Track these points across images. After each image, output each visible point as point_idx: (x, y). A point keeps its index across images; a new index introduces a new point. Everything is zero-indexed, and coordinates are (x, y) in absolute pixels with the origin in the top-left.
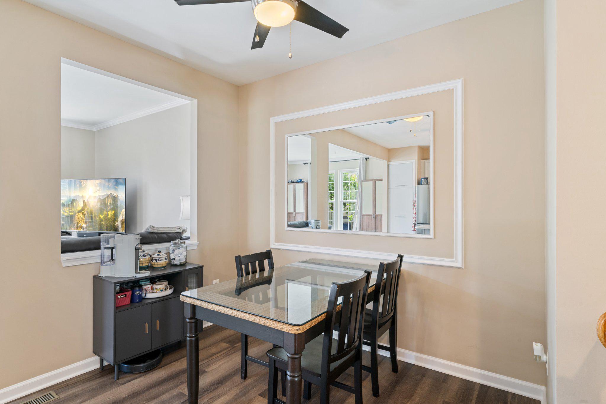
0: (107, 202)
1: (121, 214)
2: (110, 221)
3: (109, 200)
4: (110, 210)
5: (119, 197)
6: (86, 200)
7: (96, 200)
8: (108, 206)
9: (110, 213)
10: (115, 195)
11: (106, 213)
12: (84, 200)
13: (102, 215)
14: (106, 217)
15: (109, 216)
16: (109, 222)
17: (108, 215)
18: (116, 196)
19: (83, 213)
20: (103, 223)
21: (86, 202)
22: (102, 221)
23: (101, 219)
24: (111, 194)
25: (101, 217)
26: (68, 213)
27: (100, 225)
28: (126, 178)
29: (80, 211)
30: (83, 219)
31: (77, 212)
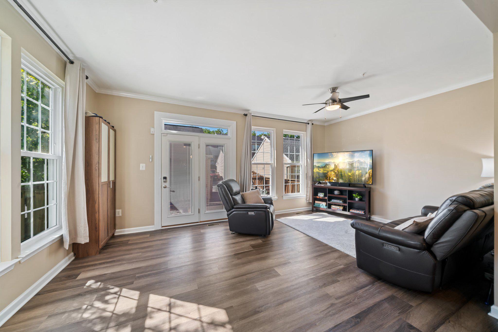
1: (368, 173)
2: (357, 177)
3: (357, 164)
4: (357, 170)
5: (366, 162)
6: (336, 165)
7: (346, 164)
8: (355, 167)
9: (357, 172)
10: (362, 161)
13: (350, 173)
14: (354, 175)
15: (357, 174)
17: (355, 173)
19: (334, 172)
20: (351, 178)
21: (337, 166)
22: (350, 176)
23: (350, 175)
24: (359, 160)
25: (350, 174)
26: (322, 171)
27: (348, 178)
28: (372, 150)
29: (332, 171)
30: (334, 175)
31: (329, 171)
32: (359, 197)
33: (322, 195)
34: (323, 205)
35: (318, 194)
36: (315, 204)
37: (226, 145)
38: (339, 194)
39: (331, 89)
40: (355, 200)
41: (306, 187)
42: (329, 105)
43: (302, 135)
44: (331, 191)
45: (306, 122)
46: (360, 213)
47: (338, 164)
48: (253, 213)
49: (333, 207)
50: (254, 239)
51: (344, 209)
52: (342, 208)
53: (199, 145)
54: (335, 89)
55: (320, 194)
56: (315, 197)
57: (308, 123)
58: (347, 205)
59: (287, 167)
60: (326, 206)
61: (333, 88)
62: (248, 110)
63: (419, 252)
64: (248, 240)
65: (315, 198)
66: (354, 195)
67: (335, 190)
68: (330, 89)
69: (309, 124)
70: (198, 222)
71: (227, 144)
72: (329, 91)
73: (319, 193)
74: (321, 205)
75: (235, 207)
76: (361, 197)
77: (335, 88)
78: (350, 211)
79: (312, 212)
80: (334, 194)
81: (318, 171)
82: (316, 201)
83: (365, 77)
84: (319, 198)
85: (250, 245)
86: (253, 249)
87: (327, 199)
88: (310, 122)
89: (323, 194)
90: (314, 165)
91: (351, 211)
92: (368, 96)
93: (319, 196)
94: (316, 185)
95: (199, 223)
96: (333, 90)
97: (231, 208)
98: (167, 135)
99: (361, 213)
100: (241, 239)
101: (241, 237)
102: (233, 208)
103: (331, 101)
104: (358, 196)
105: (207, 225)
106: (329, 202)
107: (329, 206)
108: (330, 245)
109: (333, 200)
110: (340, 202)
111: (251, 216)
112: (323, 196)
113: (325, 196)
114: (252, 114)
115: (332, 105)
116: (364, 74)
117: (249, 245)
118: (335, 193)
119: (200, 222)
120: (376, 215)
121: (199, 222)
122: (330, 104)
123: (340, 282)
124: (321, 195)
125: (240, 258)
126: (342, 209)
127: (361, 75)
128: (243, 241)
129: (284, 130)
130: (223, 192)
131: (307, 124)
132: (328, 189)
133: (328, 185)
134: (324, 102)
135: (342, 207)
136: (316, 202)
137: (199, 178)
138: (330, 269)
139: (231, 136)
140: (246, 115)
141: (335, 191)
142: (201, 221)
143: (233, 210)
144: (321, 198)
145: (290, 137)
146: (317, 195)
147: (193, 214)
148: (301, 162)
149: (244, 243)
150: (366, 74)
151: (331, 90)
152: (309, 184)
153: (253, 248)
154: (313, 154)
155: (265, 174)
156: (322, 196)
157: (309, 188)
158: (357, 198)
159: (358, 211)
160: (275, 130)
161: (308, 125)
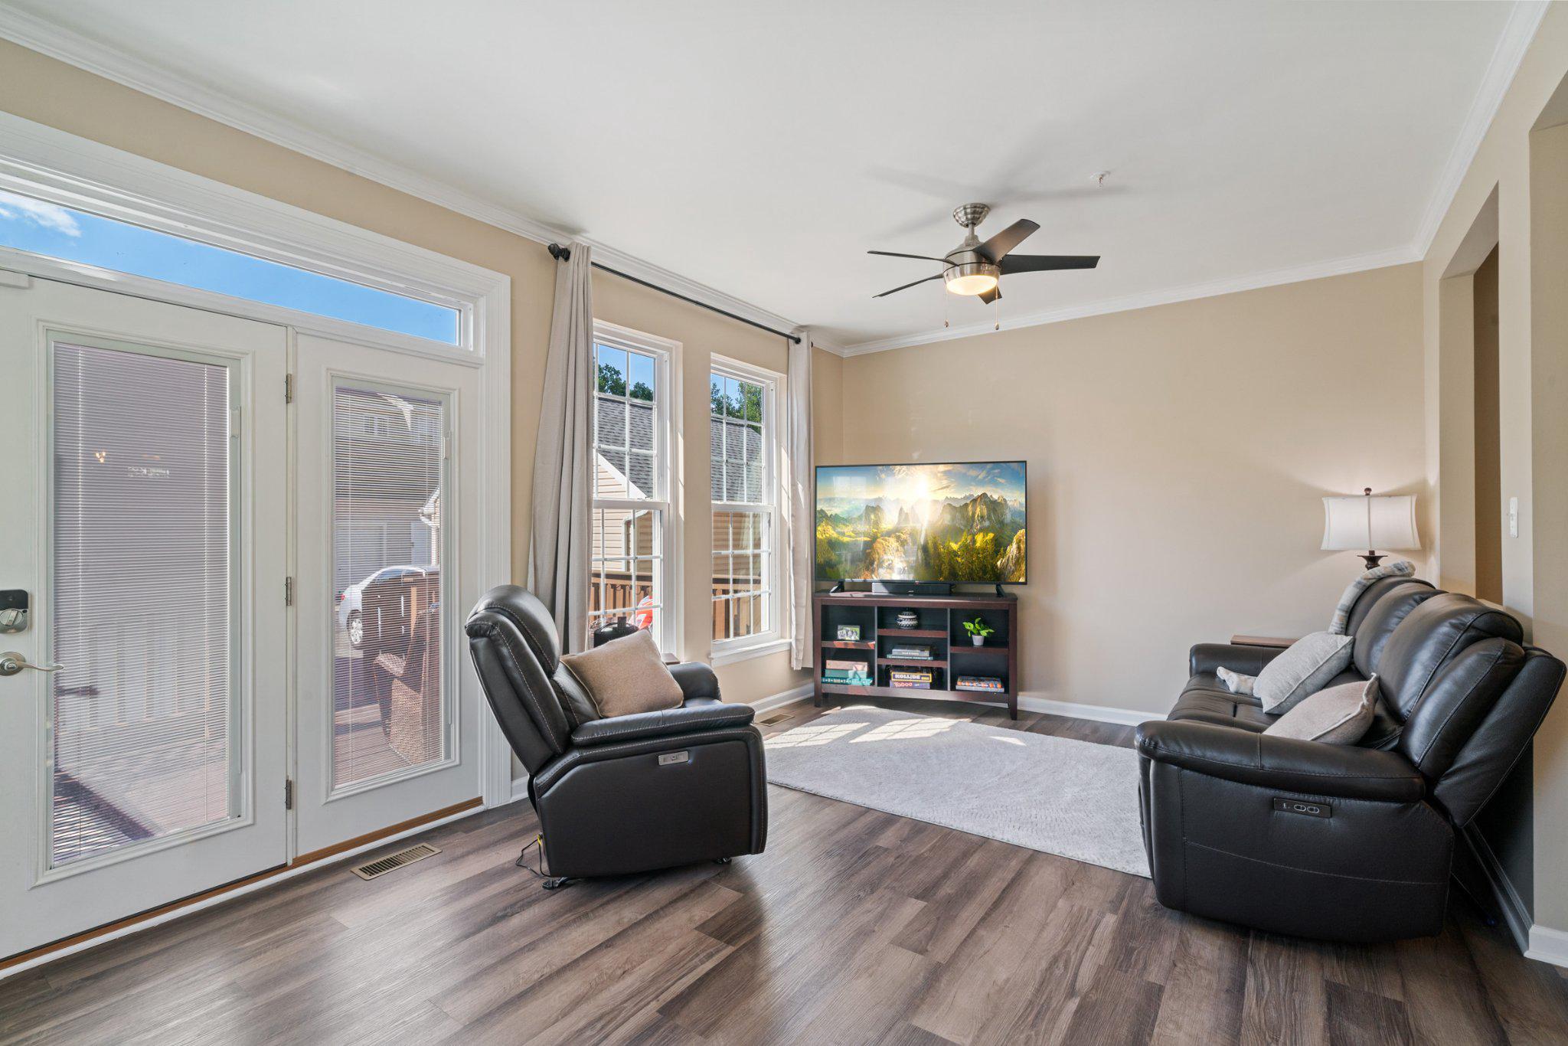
0: (970, 514)
1: (1015, 540)
2: (981, 556)
3: (978, 509)
4: (981, 530)
5: (1008, 502)
6: (905, 510)
7: (940, 508)
8: (973, 521)
9: (979, 538)
10: (995, 497)
11: (970, 537)
12: (901, 509)
13: (956, 543)
14: (969, 549)
15: (978, 544)
16: (978, 558)
17: (974, 541)
18: (999, 501)
19: (898, 538)
20: (959, 560)
21: (907, 514)
22: (956, 556)
23: (954, 551)
24: (984, 495)
25: (955, 546)
26: (850, 536)
27: (950, 564)
28: (1026, 462)
29: (889, 534)
30: (898, 550)
31: (879, 535)
32: (984, 633)
33: (852, 632)
34: (857, 675)
35: (839, 632)
36: (827, 673)
37: (454, 398)
38: (917, 627)
39: (969, 211)
40: (970, 643)
41: (796, 607)
42: (962, 274)
43: (768, 385)
44: (887, 614)
45: (787, 333)
46: (989, 690)
47: (912, 508)
48: (683, 757)
49: (897, 676)
50: (692, 891)
51: (938, 683)
52: (928, 679)
53: (288, 380)
54: (981, 213)
55: (845, 632)
56: (827, 644)
57: (796, 336)
58: (947, 666)
59: (628, 523)
60: (870, 674)
61: (974, 206)
62: (572, 230)
63: (1400, 811)
64: (666, 906)
65: (825, 649)
66: (969, 626)
67: (902, 610)
68: (965, 208)
69: (798, 341)
70: (283, 867)
71: (460, 390)
72: (960, 215)
73: (839, 627)
74: (851, 674)
75: (579, 739)
76: (991, 631)
77: (983, 208)
78: (957, 687)
79: (815, 710)
80: (899, 627)
81: (835, 535)
82: (828, 662)
83: (1105, 188)
84: (843, 647)
85: (701, 928)
86: (730, 949)
87: (873, 651)
88: (803, 336)
89: (857, 629)
90: (818, 508)
91: (961, 685)
92: (1090, 262)
93: (840, 637)
94: (832, 595)
95: (294, 867)
96: (974, 213)
97: (559, 749)
98: (31, 287)
99: (993, 690)
100: (628, 910)
101: (613, 895)
102: (569, 746)
103: (969, 257)
104: (984, 629)
105: (356, 869)
106: (884, 662)
107: (883, 677)
108: (998, 836)
109: (895, 651)
110: (922, 655)
111: (677, 770)
112: (858, 638)
113: (864, 636)
114: (594, 258)
115: (972, 273)
116: (1104, 178)
117: (696, 932)
118: (904, 623)
119: (299, 862)
120: (1030, 690)
121: (290, 863)
122: (967, 268)
123: (1168, 987)
124: (848, 635)
125: (714, 1023)
126: (931, 681)
127: (1093, 178)
128: (646, 918)
129: (714, 356)
130: (510, 664)
131: (791, 341)
132: (879, 608)
133: (873, 594)
134: (943, 257)
135: (930, 675)
136: (831, 664)
137: (289, 584)
138: (1089, 943)
139: (482, 352)
140: (561, 254)
141: (901, 617)
142: (300, 854)
143: (575, 755)
144: (853, 647)
145: (634, 395)
146: (834, 638)
147: (250, 822)
148: (764, 502)
149: (657, 925)
150: (1107, 175)
151: (966, 214)
152: (805, 594)
153: (729, 943)
154: (816, 467)
155: (606, 557)
156: (853, 638)
157: (804, 610)
158: (979, 634)
159: (983, 684)
160: (681, 350)
161: (797, 346)
